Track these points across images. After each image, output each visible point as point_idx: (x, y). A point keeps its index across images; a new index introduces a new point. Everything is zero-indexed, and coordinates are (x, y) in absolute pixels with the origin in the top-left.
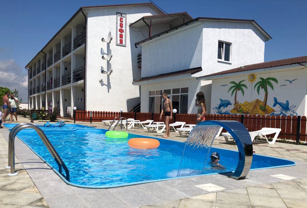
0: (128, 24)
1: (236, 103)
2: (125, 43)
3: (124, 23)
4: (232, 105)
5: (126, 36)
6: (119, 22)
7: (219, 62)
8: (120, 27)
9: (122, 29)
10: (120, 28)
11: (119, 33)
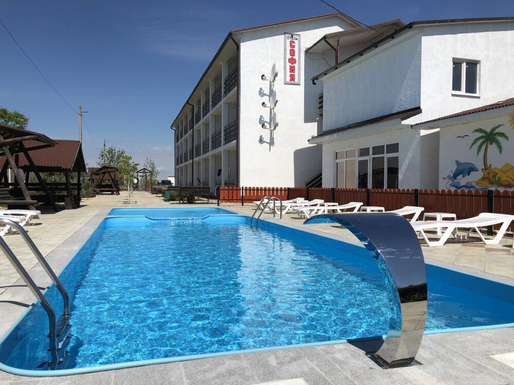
0: (303, 50)
1: (486, 168)
2: (299, 79)
3: (296, 49)
4: (478, 171)
5: (299, 69)
6: (289, 48)
7: (453, 95)
8: (291, 55)
9: (294, 57)
10: (290, 57)
11: (288, 65)
